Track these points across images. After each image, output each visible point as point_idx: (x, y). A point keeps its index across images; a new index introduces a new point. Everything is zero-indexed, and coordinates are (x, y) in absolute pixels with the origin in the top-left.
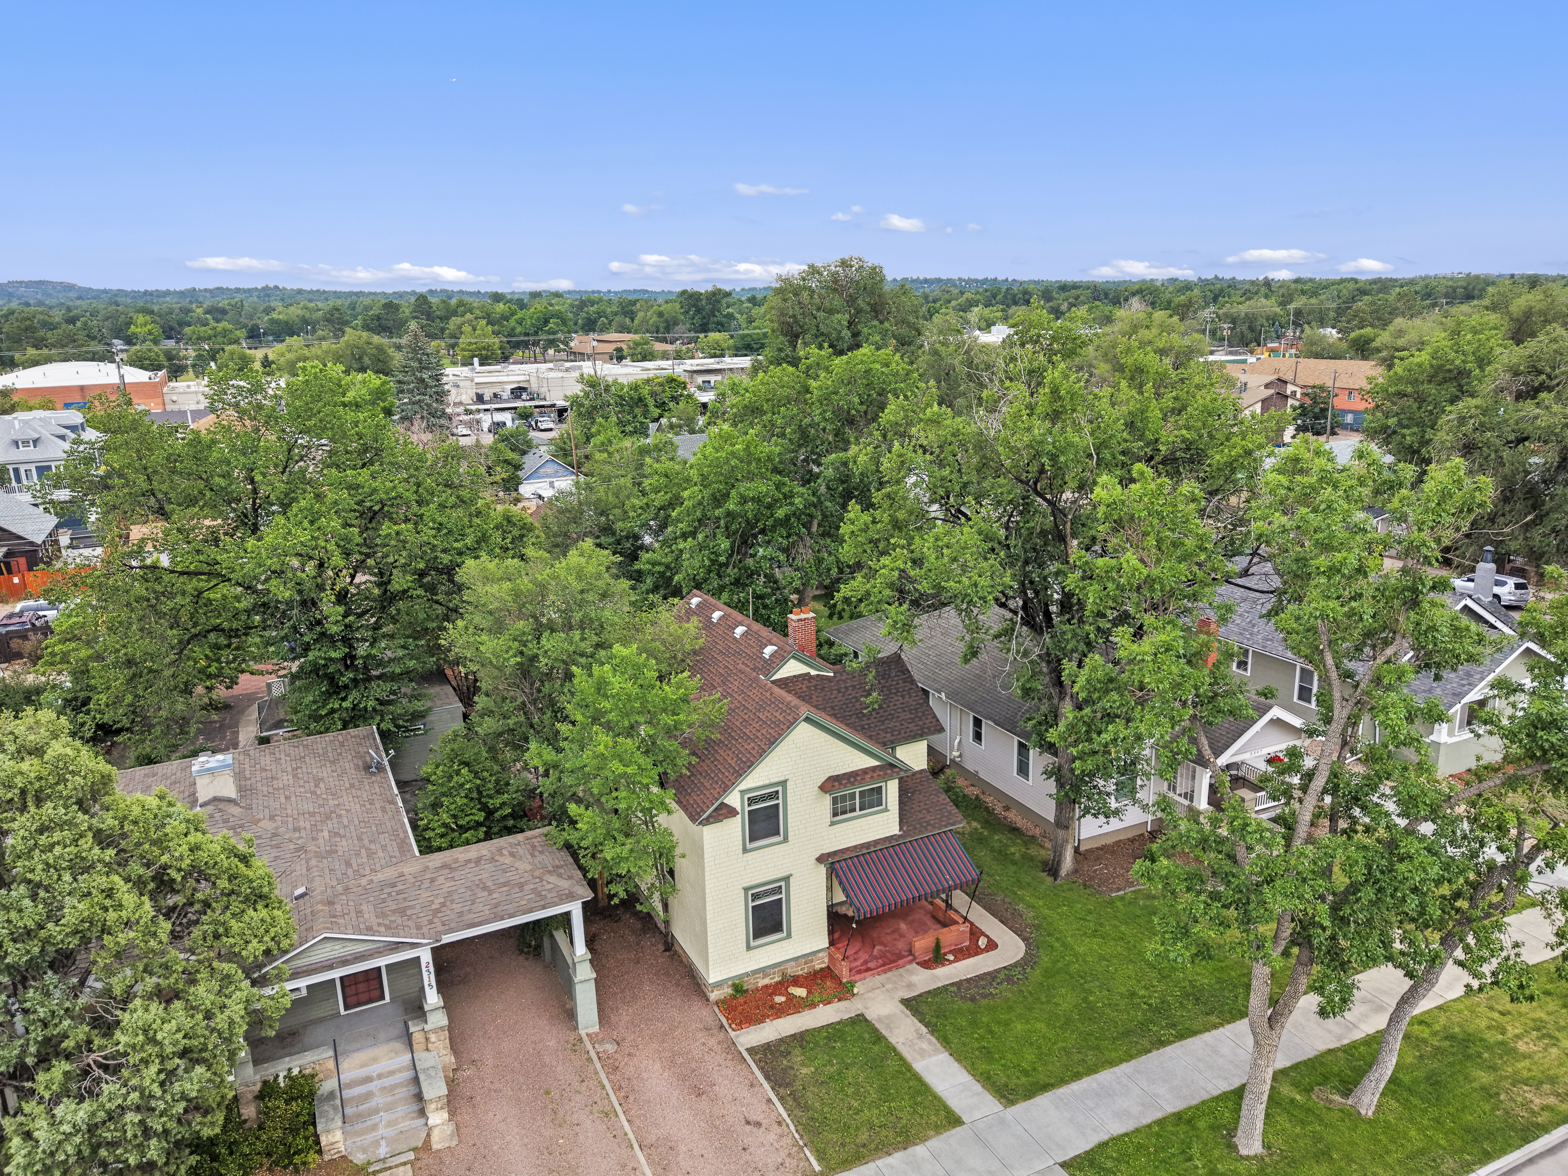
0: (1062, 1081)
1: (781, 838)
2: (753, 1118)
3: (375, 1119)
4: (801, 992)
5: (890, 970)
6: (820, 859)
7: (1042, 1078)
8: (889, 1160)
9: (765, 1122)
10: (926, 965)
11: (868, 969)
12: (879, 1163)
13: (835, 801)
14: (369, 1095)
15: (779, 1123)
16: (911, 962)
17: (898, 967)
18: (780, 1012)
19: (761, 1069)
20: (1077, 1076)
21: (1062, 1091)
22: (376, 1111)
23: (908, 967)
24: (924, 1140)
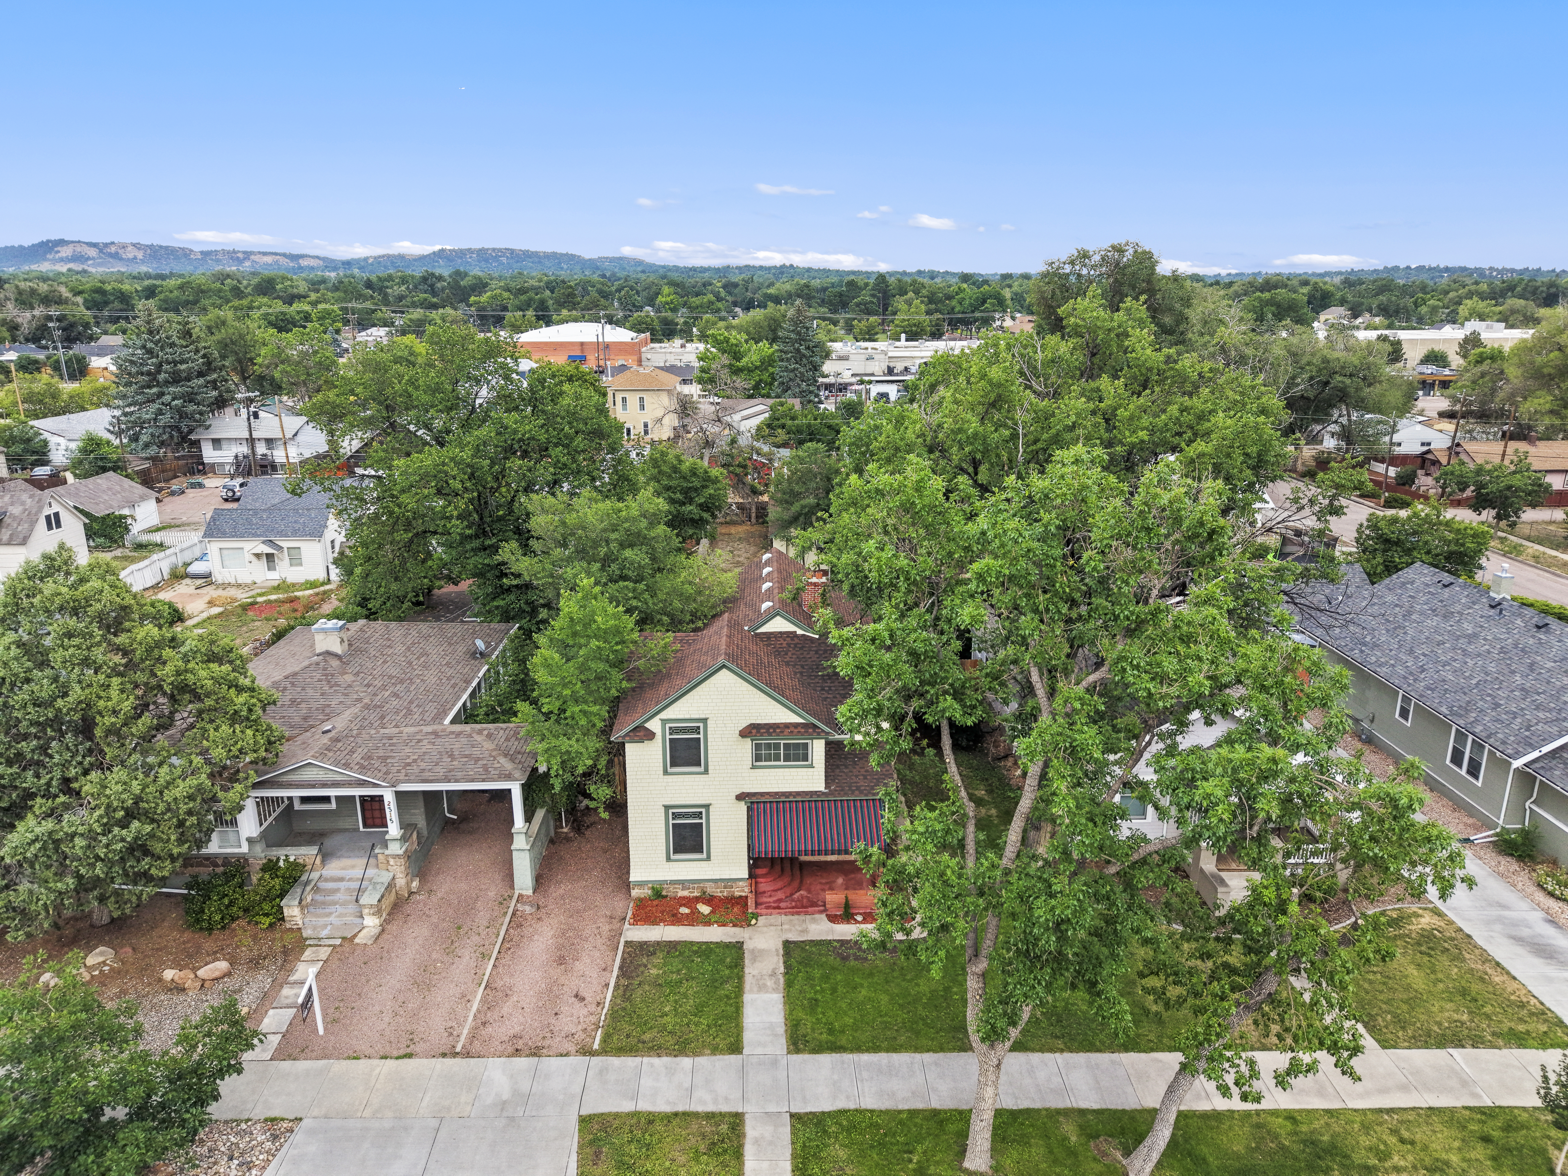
0: (858, 1049)
1: (702, 769)
2: (583, 993)
3: (332, 909)
4: (705, 909)
5: (798, 913)
6: (740, 797)
7: (843, 1041)
8: (656, 1061)
9: (588, 999)
10: (833, 919)
11: (779, 908)
12: (646, 1060)
13: (758, 747)
14: (337, 890)
15: (598, 1004)
16: (821, 912)
17: (806, 913)
18: (676, 920)
19: (623, 959)
20: (875, 1049)
21: (848, 1057)
22: (335, 903)
23: (817, 916)
24: (695, 1054)
